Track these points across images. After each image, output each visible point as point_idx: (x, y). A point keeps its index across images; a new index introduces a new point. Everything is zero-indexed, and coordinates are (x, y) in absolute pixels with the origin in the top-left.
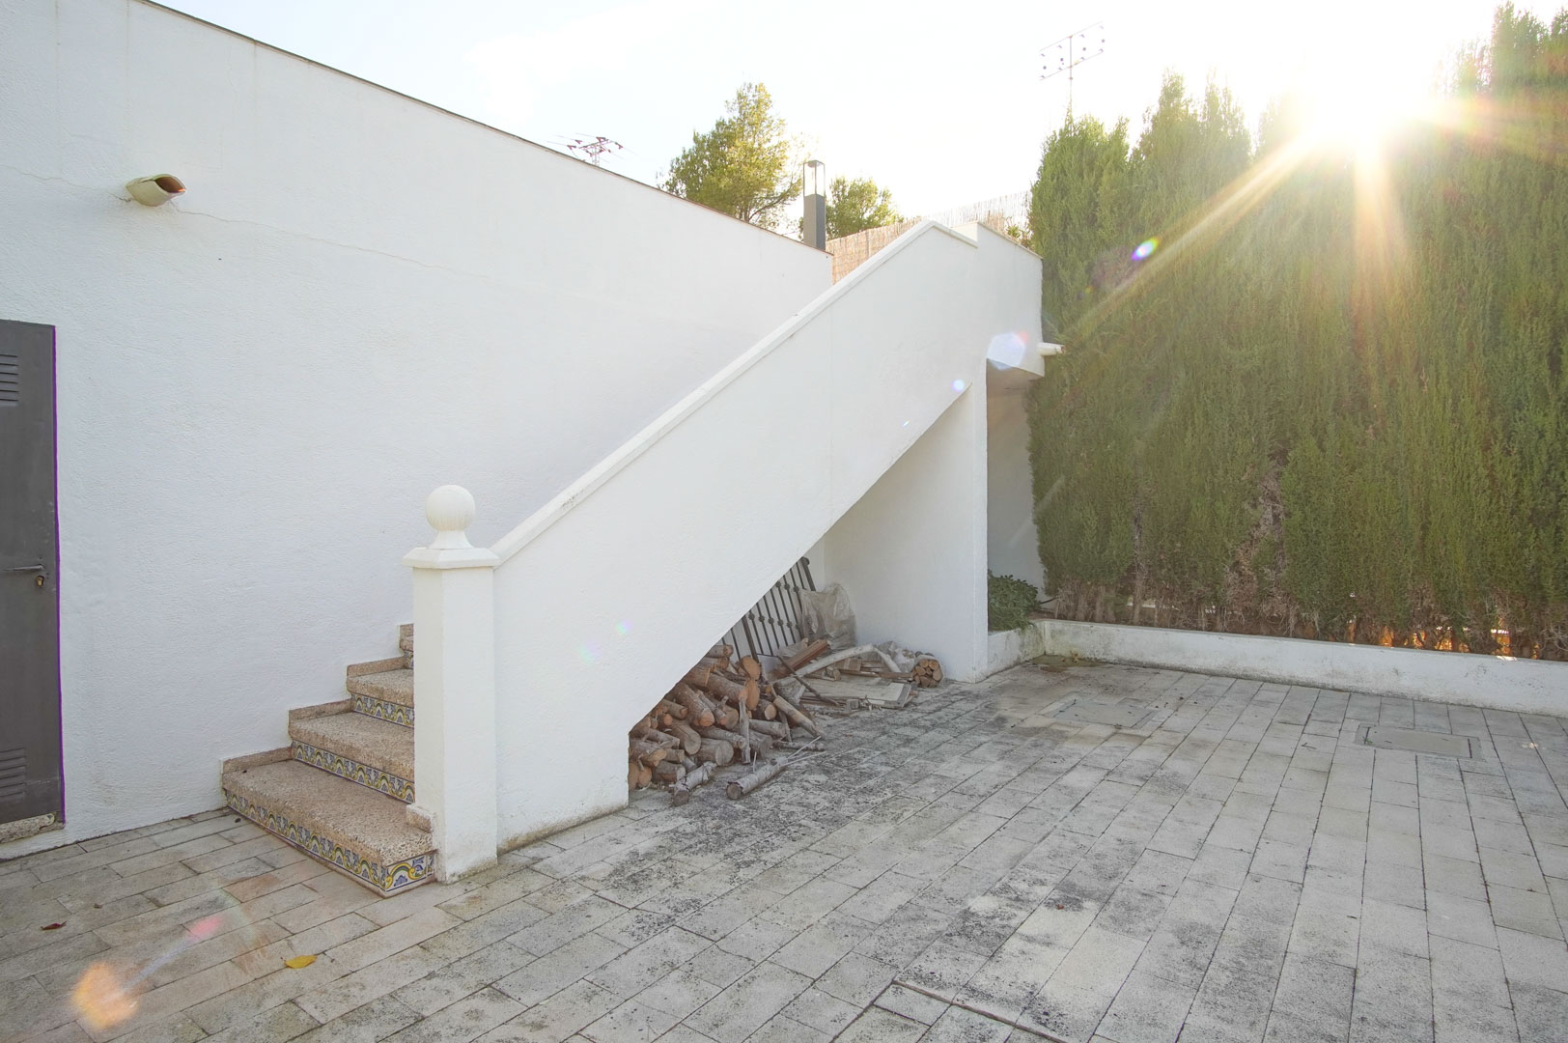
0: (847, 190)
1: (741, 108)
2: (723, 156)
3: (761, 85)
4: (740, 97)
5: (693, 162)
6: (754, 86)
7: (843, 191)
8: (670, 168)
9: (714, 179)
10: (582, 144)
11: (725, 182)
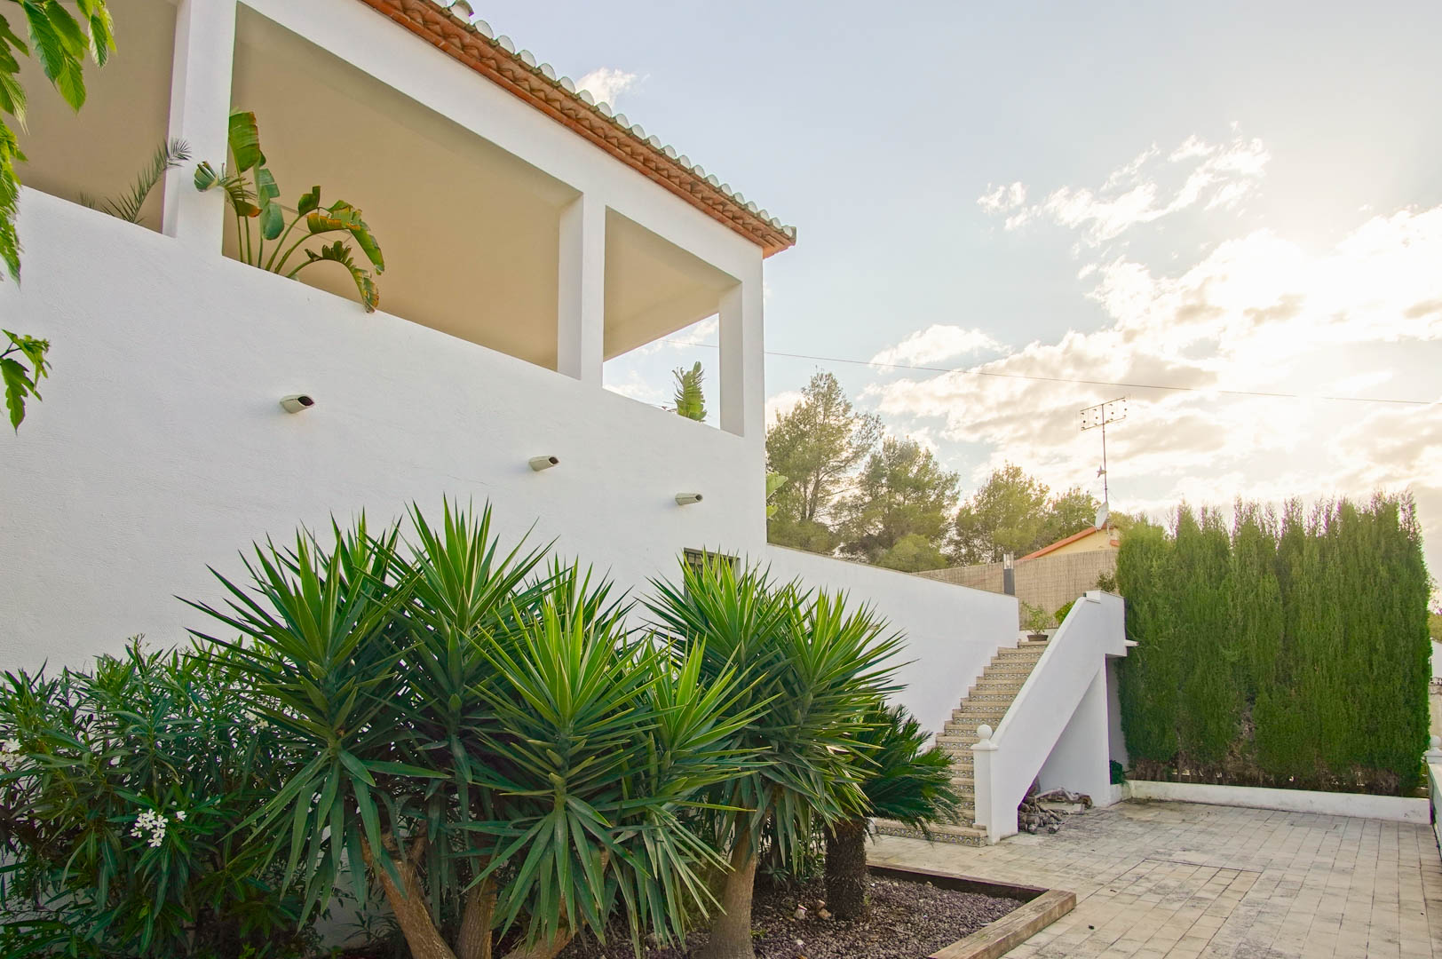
1: (814, 394)
3: (830, 374)
4: (814, 384)
6: (825, 377)
7: (893, 453)
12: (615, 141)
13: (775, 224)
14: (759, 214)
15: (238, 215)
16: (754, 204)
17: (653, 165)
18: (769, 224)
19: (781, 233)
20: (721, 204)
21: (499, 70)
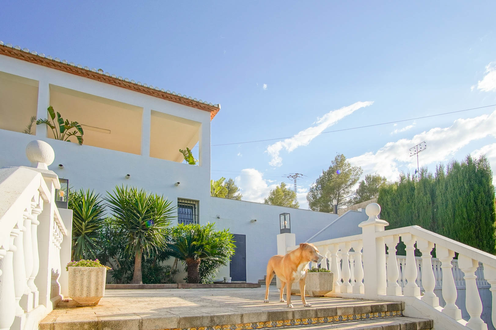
0: (372, 179)
1: (336, 162)
2: (332, 176)
3: (342, 155)
4: (336, 159)
5: (323, 179)
6: (340, 156)
7: (370, 180)
8: (316, 182)
9: (328, 184)
10: (292, 176)
11: (332, 184)
12: (152, 92)
13: (210, 104)
14: (204, 103)
15: (52, 129)
16: (201, 100)
17: (165, 96)
18: (208, 105)
19: (213, 106)
20: (190, 102)
21: (115, 82)
